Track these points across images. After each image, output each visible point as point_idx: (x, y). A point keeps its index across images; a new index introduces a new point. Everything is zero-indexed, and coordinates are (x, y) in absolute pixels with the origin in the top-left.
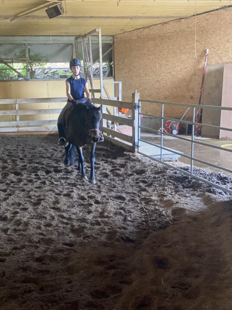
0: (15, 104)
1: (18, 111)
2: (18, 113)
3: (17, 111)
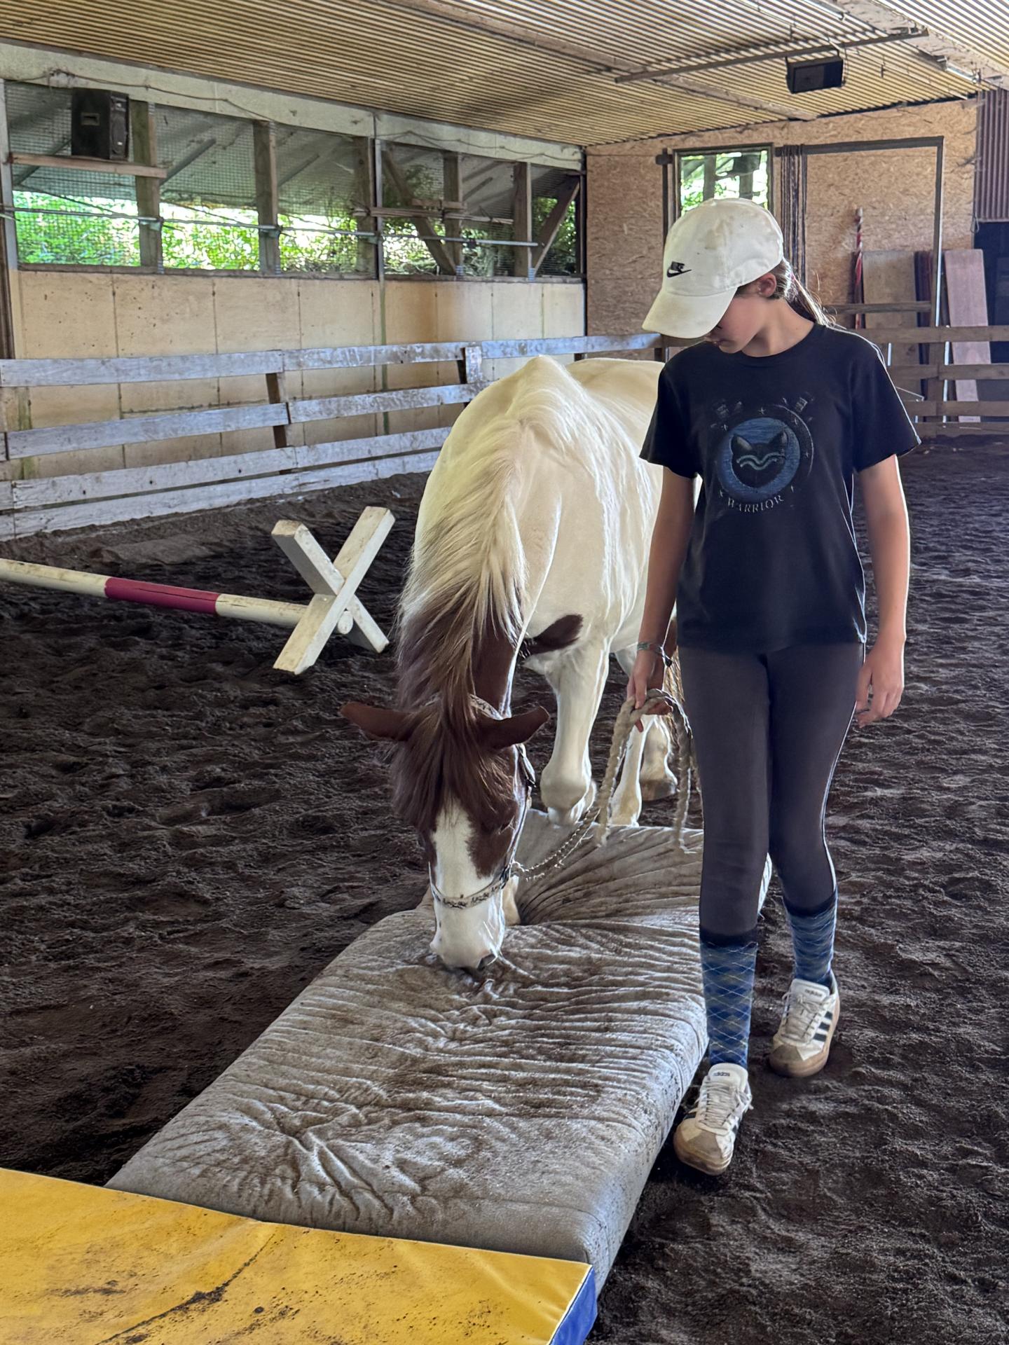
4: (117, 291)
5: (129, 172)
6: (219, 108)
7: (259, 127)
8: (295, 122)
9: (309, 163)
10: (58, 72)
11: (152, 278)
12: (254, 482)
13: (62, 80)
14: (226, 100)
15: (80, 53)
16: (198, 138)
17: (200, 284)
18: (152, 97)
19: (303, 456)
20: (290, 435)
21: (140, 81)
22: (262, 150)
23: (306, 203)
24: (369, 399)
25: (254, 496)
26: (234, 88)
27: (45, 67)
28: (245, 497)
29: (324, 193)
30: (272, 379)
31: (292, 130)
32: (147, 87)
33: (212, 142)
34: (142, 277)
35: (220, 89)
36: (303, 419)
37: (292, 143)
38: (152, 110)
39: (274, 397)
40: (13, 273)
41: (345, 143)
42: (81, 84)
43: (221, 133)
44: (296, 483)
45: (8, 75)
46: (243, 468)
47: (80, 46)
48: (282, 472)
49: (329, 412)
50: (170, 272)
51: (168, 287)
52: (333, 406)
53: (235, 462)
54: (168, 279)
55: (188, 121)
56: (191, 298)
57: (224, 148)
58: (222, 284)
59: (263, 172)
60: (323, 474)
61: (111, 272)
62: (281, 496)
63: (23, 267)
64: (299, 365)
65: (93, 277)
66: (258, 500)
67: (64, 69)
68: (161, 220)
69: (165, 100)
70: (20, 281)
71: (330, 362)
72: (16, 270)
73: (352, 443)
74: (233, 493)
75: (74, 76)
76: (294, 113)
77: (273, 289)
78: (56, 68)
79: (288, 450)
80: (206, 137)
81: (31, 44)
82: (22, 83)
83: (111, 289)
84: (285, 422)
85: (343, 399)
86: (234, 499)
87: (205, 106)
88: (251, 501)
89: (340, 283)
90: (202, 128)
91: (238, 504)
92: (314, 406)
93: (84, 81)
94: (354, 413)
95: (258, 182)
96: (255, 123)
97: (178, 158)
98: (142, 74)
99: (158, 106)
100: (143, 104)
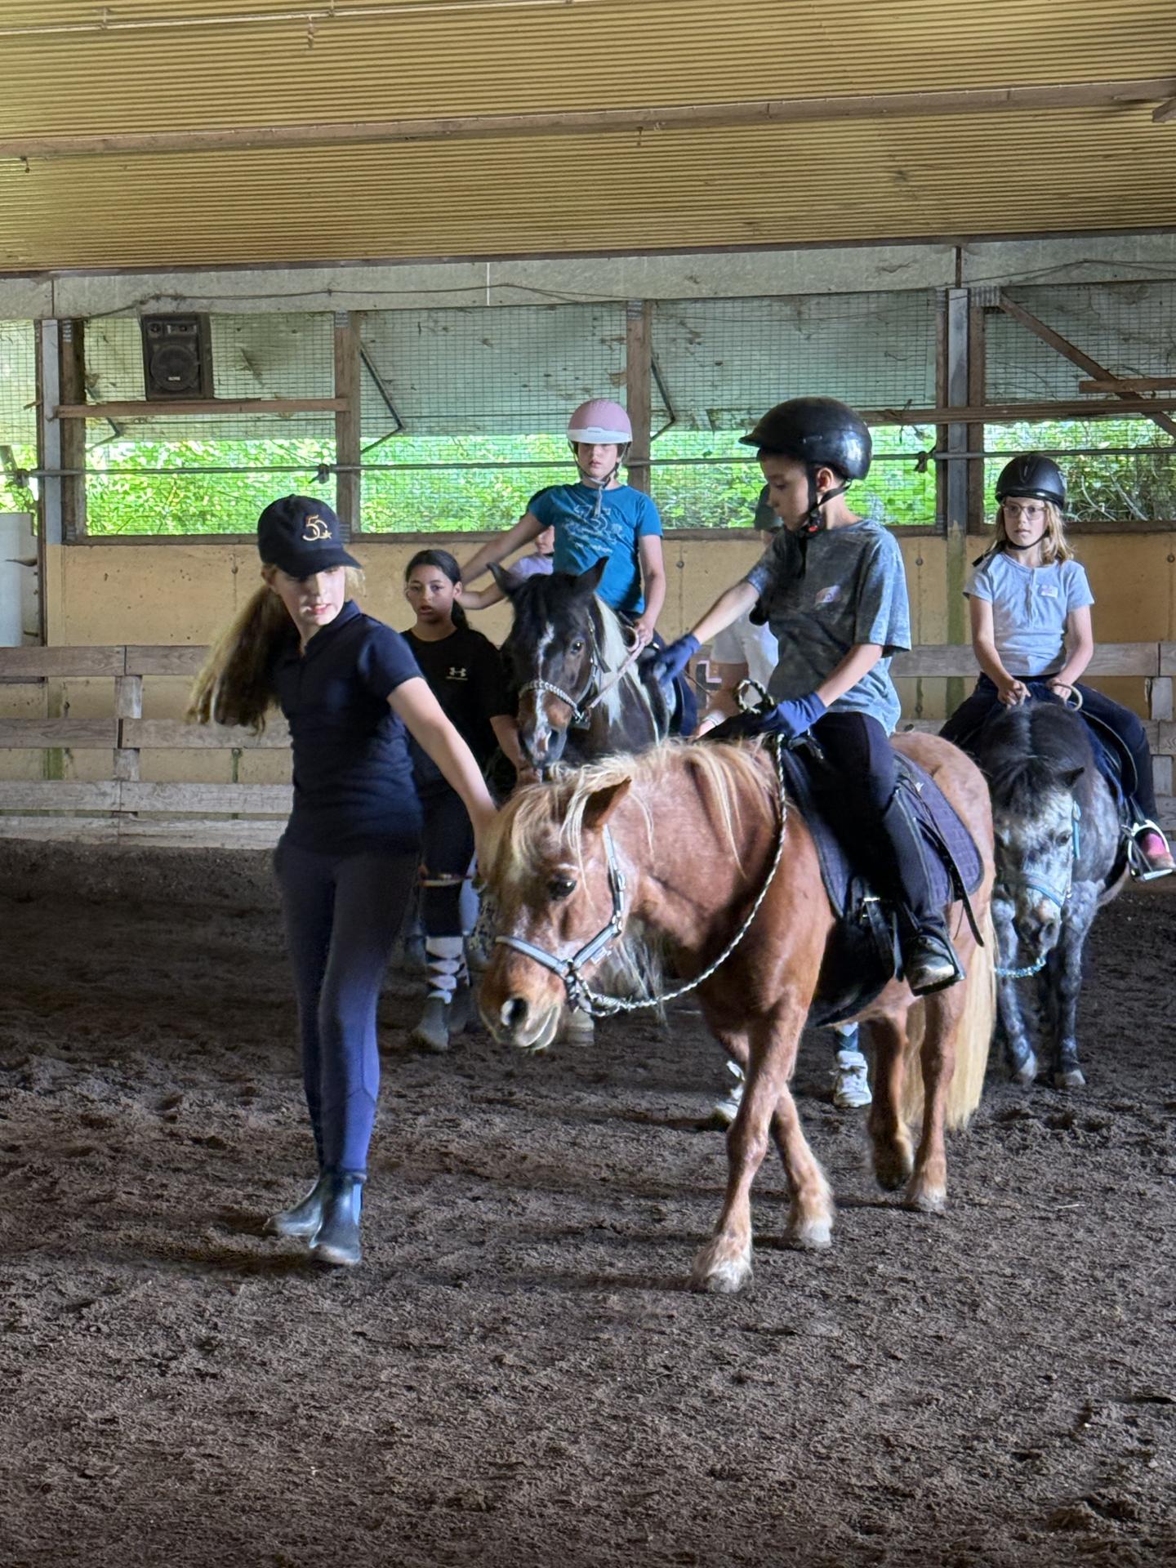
0: (1152, 678)
1: (1164, 728)
2: (1164, 741)
3: (1158, 725)
4: (241, 567)
10: (157, 298)
13: (167, 307)
14: (507, 285)
18: (340, 304)
27: (138, 295)
32: (330, 292)
38: (342, 323)
40: (53, 548)
44: (115, 832)
65: (197, 550)
67: (171, 292)
69: (367, 304)
70: (63, 558)
72: (59, 547)
75: (182, 298)
76: (693, 279)
78: (153, 291)
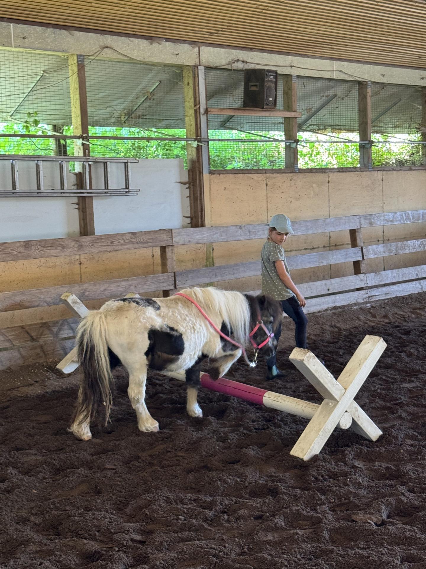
4: (269, 183)
5: (279, 115)
6: (335, 76)
7: (361, 85)
8: (384, 80)
9: (395, 104)
10: (238, 61)
11: (291, 175)
12: (338, 296)
13: (240, 66)
14: (341, 71)
15: (251, 49)
16: (326, 94)
17: (320, 177)
18: (295, 72)
19: (371, 279)
20: (363, 267)
21: (288, 63)
22: (363, 98)
23: (395, 127)
24: (417, 242)
25: (338, 304)
26: (346, 64)
27: (230, 59)
28: (332, 305)
29: (406, 121)
30: (353, 233)
31: (383, 85)
32: (292, 66)
33: (335, 96)
34: (284, 174)
35: (337, 65)
36: (372, 256)
37: (384, 93)
38: (294, 80)
39: (354, 244)
40: (206, 176)
41: (417, 91)
42: (252, 67)
43: (340, 90)
44: (367, 296)
45: (207, 64)
46: (331, 288)
47: (250, 45)
48: (358, 289)
49: (390, 251)
50: (301, 171)
51: (300, 180)
52: (393, 248)
53: (325, 284)
54: (301, 176)
55: (319, 84)
56: (314, 185)
57: (343, 99)
58: (333, 177)
59: (363, 111)
60: (384, 289)
61: (266, 173)
62: (355, 304)
63: (211, 172)
64: (371, 224)
65: (255, 176)
66: (339, 307)
67: (241, 59)
68: (297, 141)
69: (302, 73)
70: (210, 180)
71: (392, 221)
72: (208, 174)
73: (406, 270)
74: (323, 303)
75: (247, 62)
76: (383, 75)
77: (366, 178)
78: (236, 59)
79: (362, 276)
80: (331, 93)
81: (221, 46)
82: (216, 68)
83: (265, 183)
84: (360, 258)
85: (400, 244)
86: (325, 307)
87: (327, 75)
88: (335, 308)
89: (410, 173)
90: (328, 88)
91: (327, 310)
92: (380, 248)
93: (253, 65)
94: (407, 251)
95: (360, 116)
96: (359, 83)
97: (315, 106)
98: (289, 59)
99: (298, 77)
100: (288, 77)
